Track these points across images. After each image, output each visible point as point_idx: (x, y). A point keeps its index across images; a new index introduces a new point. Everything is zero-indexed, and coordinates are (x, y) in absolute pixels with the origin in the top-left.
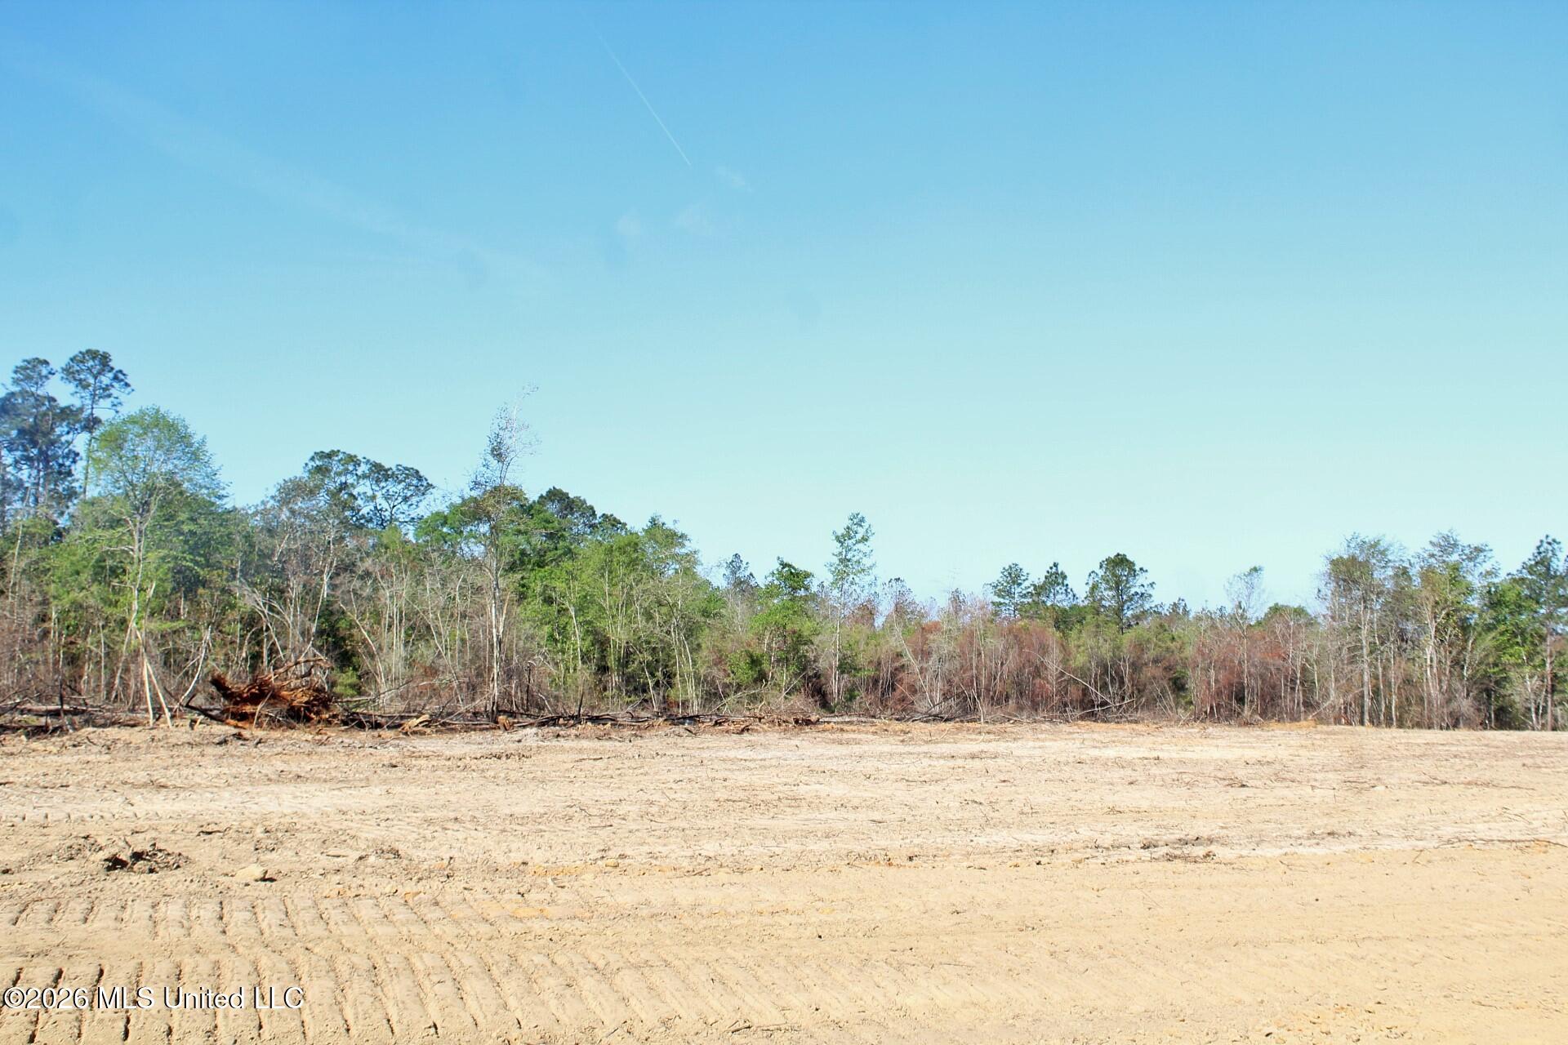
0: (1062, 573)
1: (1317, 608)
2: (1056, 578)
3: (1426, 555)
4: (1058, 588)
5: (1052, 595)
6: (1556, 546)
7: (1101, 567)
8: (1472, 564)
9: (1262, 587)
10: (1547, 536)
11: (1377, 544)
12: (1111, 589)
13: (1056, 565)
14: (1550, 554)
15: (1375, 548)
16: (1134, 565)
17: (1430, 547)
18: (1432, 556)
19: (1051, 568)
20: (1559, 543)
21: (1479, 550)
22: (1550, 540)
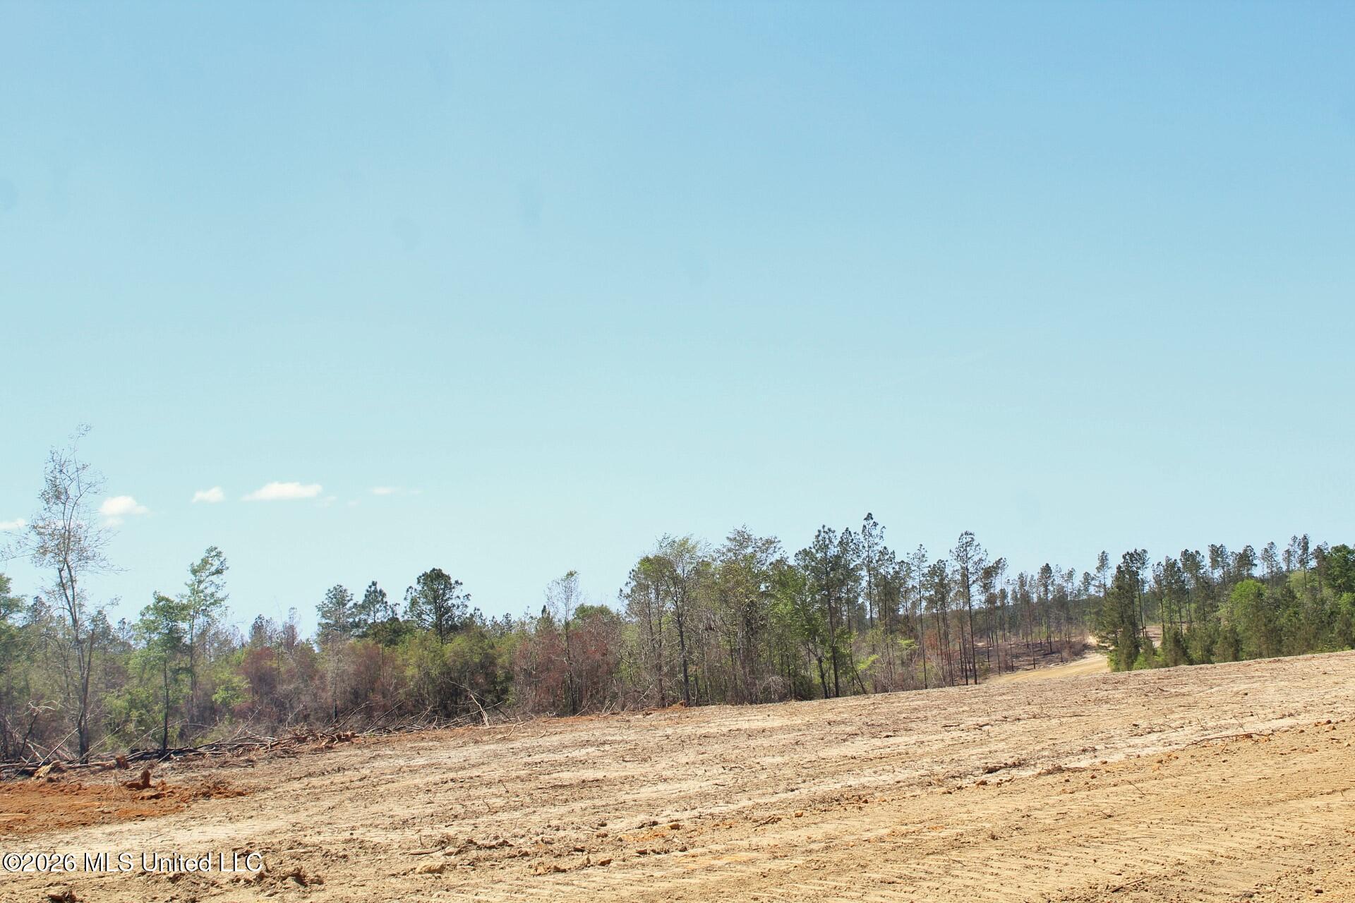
0: (381, 591)
1: (618, 606)
2: (375, 596)
3: (725, 550)
4: (378, 606)
5: (372, 613)
6: (831, 535)
7: (419, 582)
8: (764, 555)
9: (579, 590)
10: (824, 526)
11: (685, 541)
12: (429, 603)
13: (374, 584)
14: (827, 542)
15: (683, 548)
16: (450, 578)
17: (728, 543)
18: (729, 550)
19: (370, 587)
20: (834, 531)
21: (769, 542)
22: (826, 529)
